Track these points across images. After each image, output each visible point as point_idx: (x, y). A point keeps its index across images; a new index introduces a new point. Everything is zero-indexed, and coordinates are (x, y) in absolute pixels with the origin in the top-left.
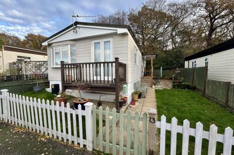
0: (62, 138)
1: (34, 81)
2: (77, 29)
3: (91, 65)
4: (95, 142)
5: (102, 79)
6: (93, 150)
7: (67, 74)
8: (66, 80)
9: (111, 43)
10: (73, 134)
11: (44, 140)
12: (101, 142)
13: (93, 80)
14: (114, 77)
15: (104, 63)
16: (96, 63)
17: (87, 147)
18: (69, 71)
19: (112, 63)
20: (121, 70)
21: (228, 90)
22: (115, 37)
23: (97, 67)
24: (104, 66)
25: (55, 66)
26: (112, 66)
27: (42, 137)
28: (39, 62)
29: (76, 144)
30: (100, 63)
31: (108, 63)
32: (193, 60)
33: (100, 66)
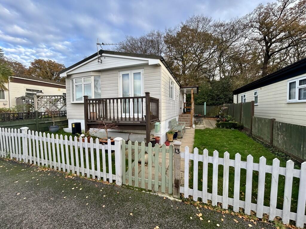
0: (91, 175)
1: (50, 119)
2: (102, 58)
3: (119, 100)
4: (124, 177)
5: (132, 117)
6: (123, 185)
7: (91, 111)
8: (90, 117)
9: (142, 75)
10: (102, 170)
11: (71, 177)
12: (130, 177)
13: (122, 117)
14: (144, 114)
15: (133, 98)
16: (125, 98)
17: (116, 182)
18: (93, 106)
19: (142, 98)
20: (152, 106)
21: (273, 128)
22: (146, 68)
23: (125, 102)
24: (133, 102)
25: (75, 102)
26: (142, 101)
27: (69, 175)
28: (55, 96)
29: (105, 180)
30: (129, 98)
31: (138, 98)
32: (243, 94)
33: (129, 102)
